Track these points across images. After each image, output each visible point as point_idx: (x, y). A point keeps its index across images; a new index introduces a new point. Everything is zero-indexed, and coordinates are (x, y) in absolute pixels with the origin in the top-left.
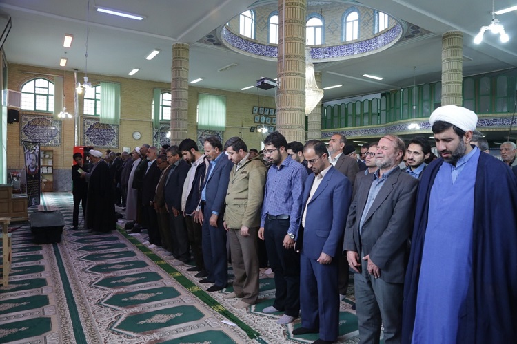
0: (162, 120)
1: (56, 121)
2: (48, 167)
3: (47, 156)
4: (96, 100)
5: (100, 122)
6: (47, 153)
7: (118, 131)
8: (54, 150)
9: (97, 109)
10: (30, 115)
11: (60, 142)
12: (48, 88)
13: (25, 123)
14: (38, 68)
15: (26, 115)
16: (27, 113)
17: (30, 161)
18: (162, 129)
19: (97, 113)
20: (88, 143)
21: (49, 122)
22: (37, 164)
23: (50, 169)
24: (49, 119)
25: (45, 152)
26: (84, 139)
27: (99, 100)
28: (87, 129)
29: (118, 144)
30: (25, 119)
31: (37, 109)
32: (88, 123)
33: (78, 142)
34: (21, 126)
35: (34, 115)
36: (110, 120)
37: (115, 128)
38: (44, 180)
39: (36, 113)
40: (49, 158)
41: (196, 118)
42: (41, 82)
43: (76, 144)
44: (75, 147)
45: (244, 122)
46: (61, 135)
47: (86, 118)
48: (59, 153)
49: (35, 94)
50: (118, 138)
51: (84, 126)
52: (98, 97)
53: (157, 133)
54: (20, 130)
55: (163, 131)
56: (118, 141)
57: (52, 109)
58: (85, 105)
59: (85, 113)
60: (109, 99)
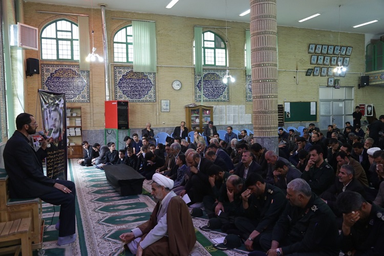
0: (205, 65)
1: (83, 71)
2: (75, 127)
3: (74, 115)
4: (127, 44)
5: (134, 71)
6: (74, 111)
7: (155, 81)
8: (82, 107)
9: (129, 55)
10: (53, 65)
11: (89, 96)
12: (71, 32)
13: (47, 75)
14: (58, 6)
15: (48, 65)
16: (49, 63)
17: (51, 122)
18: (205, 76)
19: (130, 60)
20: (120, 97)
21: (74, 73)
22: (62, 127)
23: (78, 130)
24: (75, 69)
25: (72, 109)
26: (116, 92)
27: (131, 44)
28: (118, 79)
29: (155, 96)
30: (48, 70)
31: (61, 57)
32: (120, 72)
33: (110, 96)
34: (42, 79)
35: (57, 65)
36: (144, 67)
37: (151, 78)
38: (72, 144)
39: (60, 62)
40: (77, 117)
41: (244, 61)
42: (64, 25)
43: (107, 99)
44: (106, 102)
45: (299, 64)
46: (89, 88)
47: (117, 67)
48: (88, 110)
49: (57, 40)
50: (155, 89)
51: (115, 76)
52: (130, 40)
53: (200, 82)
54: (42, 83)
55: (206, 78)
56: (155, 93)
57: (77, 57)
58: (115, 50)
59: (116, 60)
60: (143, 42)
